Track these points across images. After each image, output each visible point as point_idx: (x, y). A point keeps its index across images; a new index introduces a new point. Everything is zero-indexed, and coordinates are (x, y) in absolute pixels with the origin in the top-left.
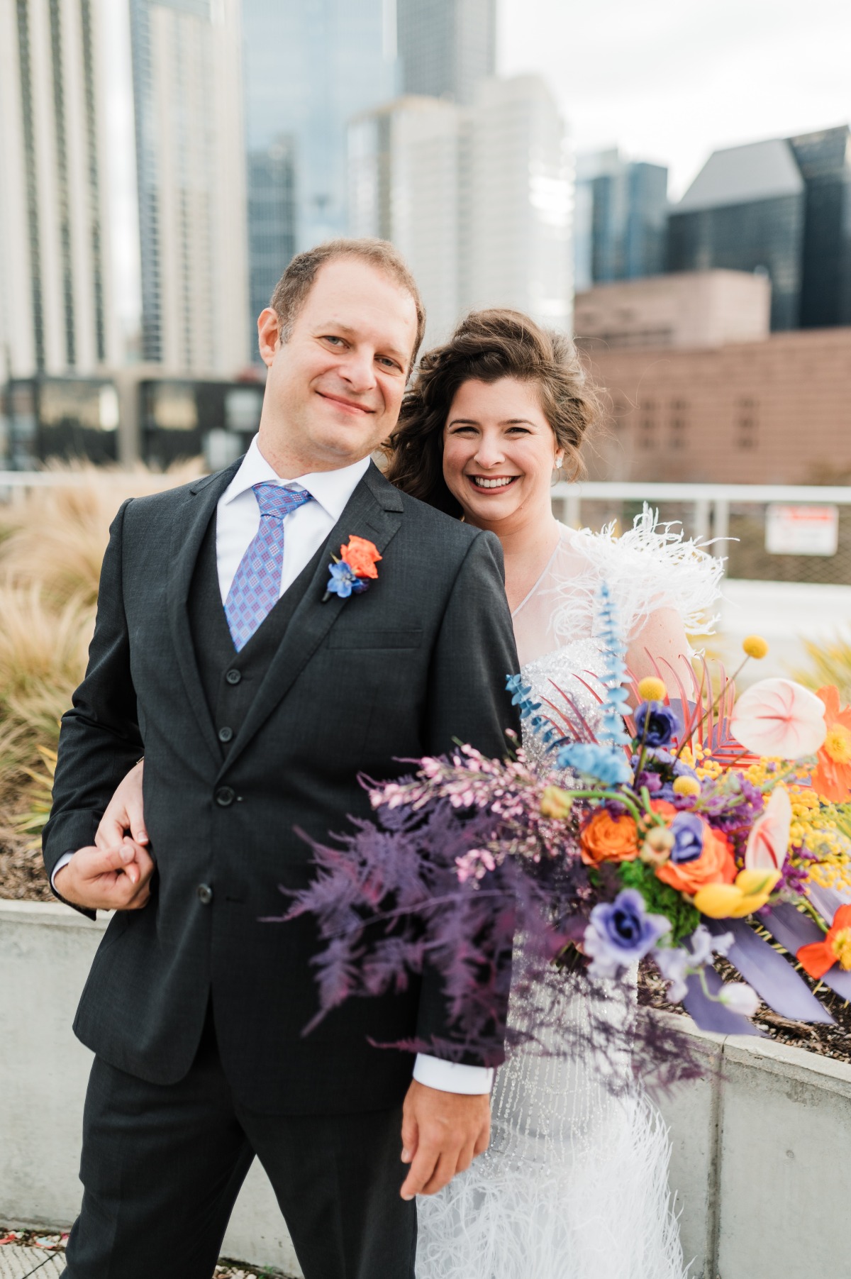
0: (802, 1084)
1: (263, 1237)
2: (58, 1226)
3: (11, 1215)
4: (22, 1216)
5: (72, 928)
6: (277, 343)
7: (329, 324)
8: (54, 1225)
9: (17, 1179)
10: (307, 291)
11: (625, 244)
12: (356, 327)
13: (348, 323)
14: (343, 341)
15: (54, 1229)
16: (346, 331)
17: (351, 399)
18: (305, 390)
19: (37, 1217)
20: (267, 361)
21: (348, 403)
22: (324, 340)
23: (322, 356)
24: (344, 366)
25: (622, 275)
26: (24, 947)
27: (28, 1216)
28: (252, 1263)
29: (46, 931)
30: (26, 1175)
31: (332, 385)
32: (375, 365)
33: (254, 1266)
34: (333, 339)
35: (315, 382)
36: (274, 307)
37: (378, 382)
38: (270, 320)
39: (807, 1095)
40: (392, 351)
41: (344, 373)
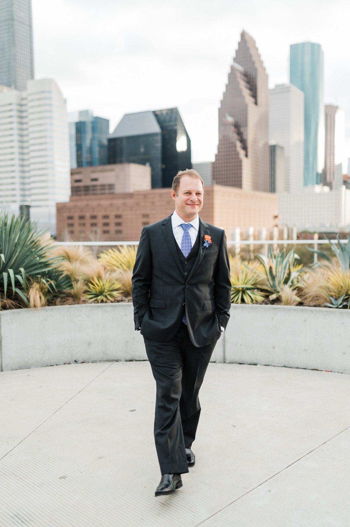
6: (176, 196)
7: (185, 191)
10: (179, 185)
11: (91, 150)
12: (190, 190)
13: (188, 189)
14: (189, 193)
16: (189, 191)
17: (193, 204)
18: (184, 204)
20: (175, 200)
21: (193, 205)
22: (185, 194)
23: (185, 197)
24: (190, 198)
25: (91, 164)
31: (190, 203)
32: (196, 195)
34: (187, 193)
35: (186, 202)
36: (173, 189)
37: (198, 199)
38: (173, 192)
40: (199, 192)
41: (191, 199)
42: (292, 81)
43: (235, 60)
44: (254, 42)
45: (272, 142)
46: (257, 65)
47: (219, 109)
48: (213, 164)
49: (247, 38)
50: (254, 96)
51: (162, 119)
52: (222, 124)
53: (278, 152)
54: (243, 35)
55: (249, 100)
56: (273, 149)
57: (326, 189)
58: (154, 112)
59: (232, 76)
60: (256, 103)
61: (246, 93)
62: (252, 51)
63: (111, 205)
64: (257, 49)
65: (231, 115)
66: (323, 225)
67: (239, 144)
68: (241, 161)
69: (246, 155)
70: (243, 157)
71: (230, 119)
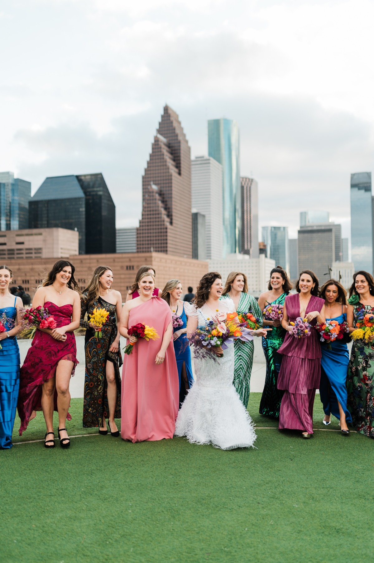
11: (10, 213)
42: (210, 154)
43: (159, 131)
44: (177, 116)
45: (194, 211)
46: (180, 138)
47: (143, 178)
48: (137, 229)
49: (170, 112)
50: (178, 166)
51: (86, 184)
52: (146, 191)
53: (200, 220)
54: (166, 109)
55: (173, 170)
56: (195, 217)
57: (246, 257)
58: (77, 177)
59: (156, 145)
60: (180, 174)
61: (170, 163)
62: (175, 124)
63: (32, 269)
64: (180, 123)
65: (156, 184)
67: (163, 212)
68: (166, 228)
69: (171, 223)
70: (168, 224)
71: (155, 187)
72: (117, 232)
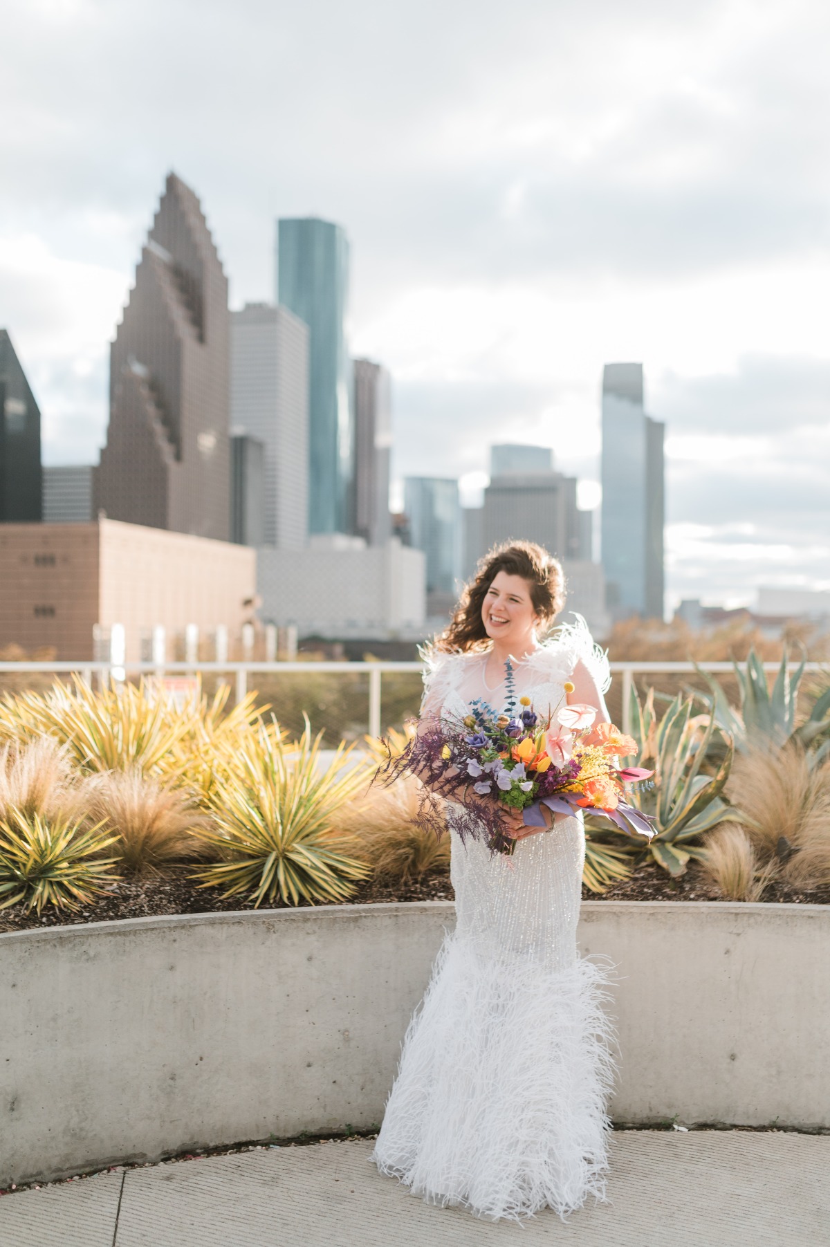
0: (592, 912)
1: (265, 1118)
2: (104, 1163)
3: (67, 1165)
4: (75, 1164)
5: (130, 932)
8: (100, 1164)
9: (74, 1135)
15: (100, 1166)
19: (87, 1161)
26: (92, 953)
27: (80, 1162)
28: (255, 1140)
29: (111, 938)
30: (82, 1129)
33: (257, 1141)
39: (594, 918)
42: (283, 298)
43: (152, 234)
44: (196, 203)
45: (238, 430)
46: (203, 254)
47: (111, 346)
48: (95, 471)
49: (180, 189)
50: (197, 322)
52: (119, 379)
53: (251, 454)
54: (172, 182)
55: (186, 331)
56: (239, 446)
57: (358, 544)
59: (145, 269)
60: (201, 338)
61: (178, 314)
62: (192, 220)
64: (203, 219)
65: (142, 360)
66: (352, 624)
67: (158, 428)
68: (163, 471)
69: (178, 457)
70: (169, 459)
71: (138, 369)
72: (46, 477)
